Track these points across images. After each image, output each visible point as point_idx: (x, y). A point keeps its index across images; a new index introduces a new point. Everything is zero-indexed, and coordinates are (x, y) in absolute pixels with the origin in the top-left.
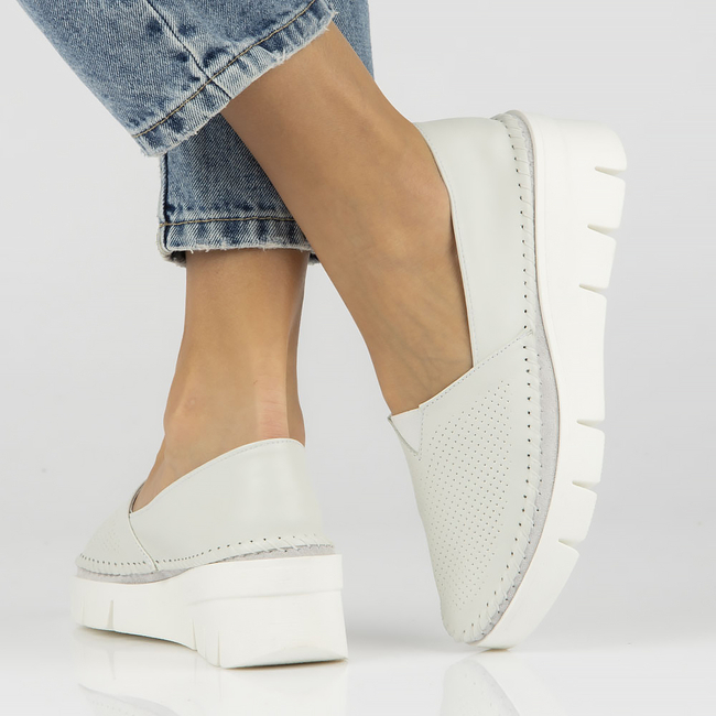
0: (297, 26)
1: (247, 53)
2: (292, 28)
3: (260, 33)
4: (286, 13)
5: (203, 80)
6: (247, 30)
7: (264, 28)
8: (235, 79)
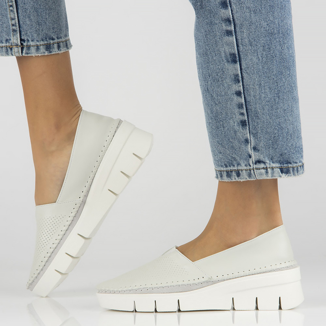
0: (297, 169)
1: (273, 168)
2: (296, 168)
3: (283, 165)
4: (296, 163)
5: (252, 167)
6: (279, 161)
7: (286, 164)
8: (261, 174)
